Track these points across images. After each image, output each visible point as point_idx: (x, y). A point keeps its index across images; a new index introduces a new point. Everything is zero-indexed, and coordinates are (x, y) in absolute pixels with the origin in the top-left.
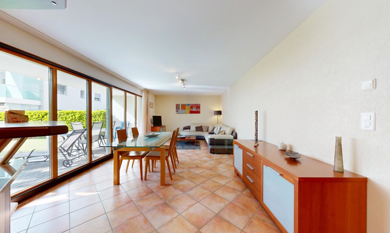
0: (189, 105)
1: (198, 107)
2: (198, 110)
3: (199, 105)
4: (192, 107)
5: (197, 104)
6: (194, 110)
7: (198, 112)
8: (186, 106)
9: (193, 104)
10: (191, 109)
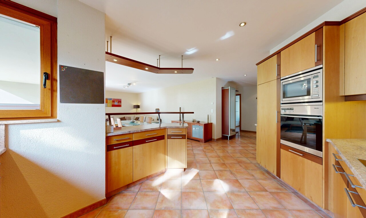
0: (111, 99)
1: (120, 101)
2: (119, 104)
3: (121, 100)
4: (113, 101)
5: (119, 99)
6: (116, 103)
7: (120, 106)
8: (108, 100)
9: (115, 99)
10: (113, 103)
